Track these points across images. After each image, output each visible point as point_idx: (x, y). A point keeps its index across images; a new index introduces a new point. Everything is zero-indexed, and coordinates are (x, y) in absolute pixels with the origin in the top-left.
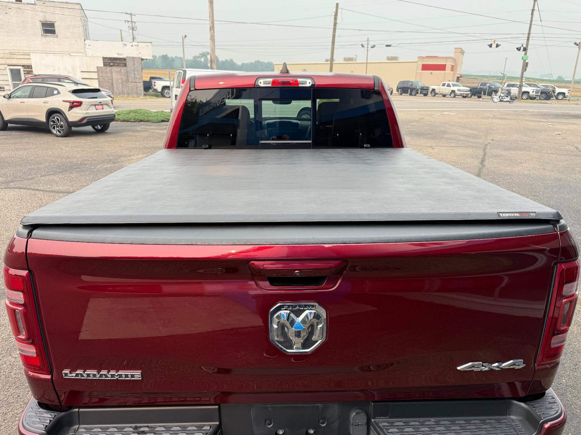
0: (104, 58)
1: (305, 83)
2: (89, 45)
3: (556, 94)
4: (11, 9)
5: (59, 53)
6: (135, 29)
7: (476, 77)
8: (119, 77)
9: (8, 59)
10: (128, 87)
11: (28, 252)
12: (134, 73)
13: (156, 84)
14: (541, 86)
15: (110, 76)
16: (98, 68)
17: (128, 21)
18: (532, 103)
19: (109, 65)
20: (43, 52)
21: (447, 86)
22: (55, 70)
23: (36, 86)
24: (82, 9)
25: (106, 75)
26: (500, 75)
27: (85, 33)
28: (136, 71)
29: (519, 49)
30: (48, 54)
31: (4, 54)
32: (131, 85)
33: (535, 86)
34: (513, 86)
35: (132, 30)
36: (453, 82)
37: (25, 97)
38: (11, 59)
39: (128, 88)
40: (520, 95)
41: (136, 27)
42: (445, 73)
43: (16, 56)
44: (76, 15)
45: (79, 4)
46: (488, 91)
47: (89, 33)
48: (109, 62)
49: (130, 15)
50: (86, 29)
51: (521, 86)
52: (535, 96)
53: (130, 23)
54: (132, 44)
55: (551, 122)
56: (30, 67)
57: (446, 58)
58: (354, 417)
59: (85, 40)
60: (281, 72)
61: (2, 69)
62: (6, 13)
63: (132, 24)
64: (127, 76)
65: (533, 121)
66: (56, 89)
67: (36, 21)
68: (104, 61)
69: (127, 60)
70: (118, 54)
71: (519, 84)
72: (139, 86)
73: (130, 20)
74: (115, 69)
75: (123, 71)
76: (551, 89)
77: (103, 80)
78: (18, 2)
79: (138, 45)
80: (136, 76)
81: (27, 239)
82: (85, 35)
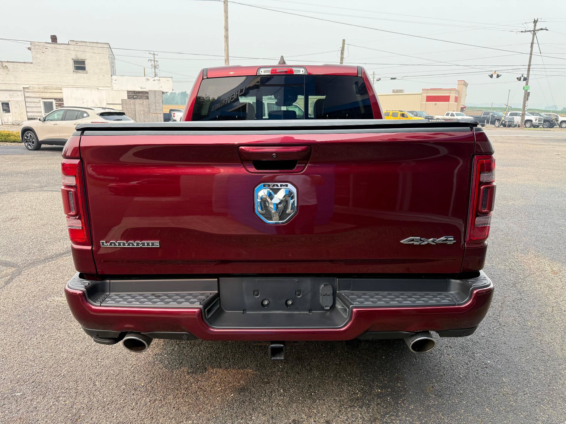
0: (129, 92)
1: (300, 71)
2: (116, 80)
3: (559, 122)
4: (47, 48)
5: (88, 87)
6: (157, 67)
7: (481, 109)
8: (142, 108)
9: (42, 93)
10: (149, 117)
11: (81, 146)
12: (155, 104)
13: (175, 115)
14: (544, 114)
15: (133, 108)
16: (123, 101)
17: (151, 60)
18: (534, 130)
19: (132, 98)
20: (73, 87)
21: (451, 116)
22: (83, 102)
23: (68, 110)
24: (110, 48)
25: (129, 106)
26: (505, 107)
27: (113, 70)
28: (157, 103)
29: (519, 79)
30: (78, 88)
31: (39, 88)
32: (152, 116)
33: (538, 114)
34: (516, 114)
35: (154, 68)
36: (457, 111)
37: (58, 120)
38: (45, 93)
39: (150, 119)
40: (523, 123)
41: (158, 65)
42: (449, 104)
43: (49, 90)
44: (105, 53)
45: (108, 44)
46: (491, 120)
47: (115, 70)
48: (133, 95)
49: (153, 55)
50: (113, 67)
51: (523, 115)
52: (538, 124)
53: (153, 62)
54: (154, 79)
55: (552, 145)
56: (61, 100)
57: (450, 90)
58: (322, 288)
59: (112, 76)
60: (279, 63)
61: (36, 102)
62: (43, 52)
63: (154, 62)
64: (149, 108)
65: (533, 144)
66: (86, 112)
67: (68, 59)
68: (128, 94)
69: (149, 93)
70: (141, 88)
71: (521, 112)
72: (160, 117)
73: (153, 59)
74: (138, 101)
75: (145, 103)
76: (554, 117)
77: (127, 112)
78: (54, 43)
79: (159, 80)
80: (157, 108)
81: (80, 136)
82: (112, 71)
